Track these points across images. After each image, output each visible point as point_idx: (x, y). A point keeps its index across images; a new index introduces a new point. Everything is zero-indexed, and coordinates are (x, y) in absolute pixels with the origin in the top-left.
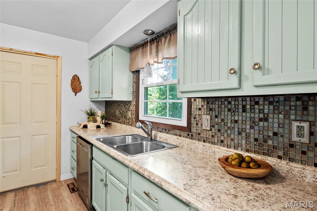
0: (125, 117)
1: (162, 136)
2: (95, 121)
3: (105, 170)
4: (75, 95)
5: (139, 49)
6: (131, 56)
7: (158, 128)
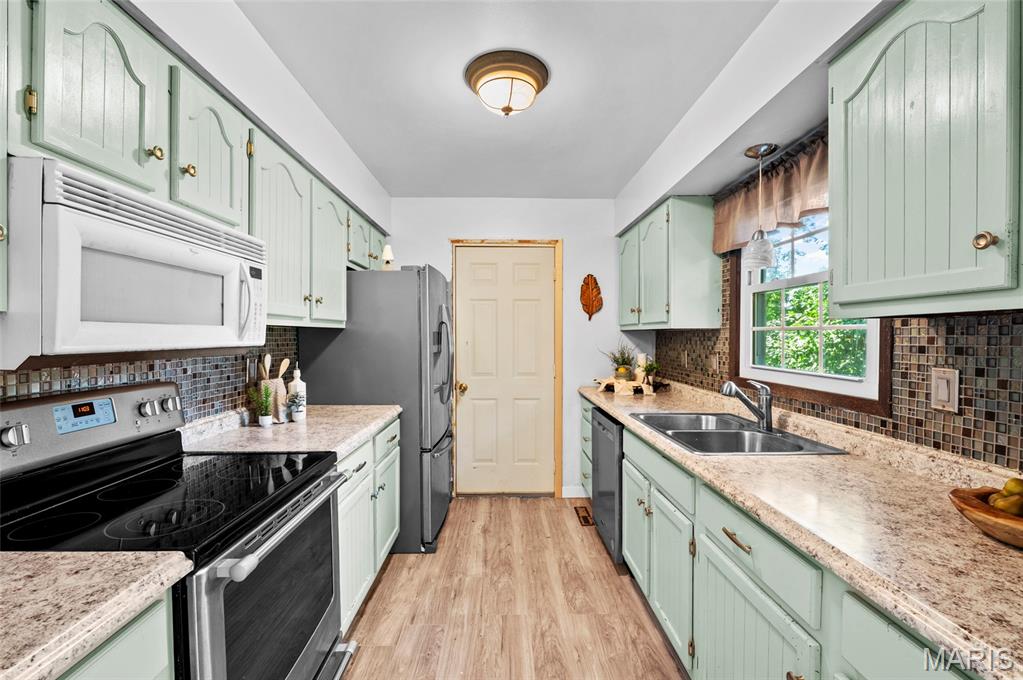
0: (704, 370)
1: (803, 423)
2: (631, 377)
3: (647, 482)
4: (590, 319)
5: (737, 194)
6: (717, 215)
7: (791, 400)
